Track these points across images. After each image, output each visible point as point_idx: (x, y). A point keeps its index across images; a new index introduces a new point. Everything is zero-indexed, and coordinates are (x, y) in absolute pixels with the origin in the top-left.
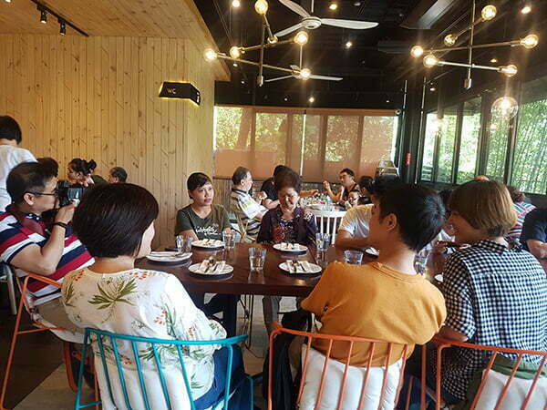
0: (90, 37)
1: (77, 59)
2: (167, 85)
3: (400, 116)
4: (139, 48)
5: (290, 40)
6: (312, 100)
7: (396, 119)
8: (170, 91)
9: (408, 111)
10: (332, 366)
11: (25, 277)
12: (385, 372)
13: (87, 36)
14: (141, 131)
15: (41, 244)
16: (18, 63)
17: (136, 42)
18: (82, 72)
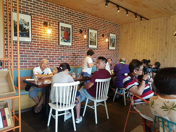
0: (149, 20)
1: (145, 28)
4: (167, 20)
11: (133, 95)
14: (166, 49)
15: (138, 86)
16: (127, 32)
17: (166, 18)
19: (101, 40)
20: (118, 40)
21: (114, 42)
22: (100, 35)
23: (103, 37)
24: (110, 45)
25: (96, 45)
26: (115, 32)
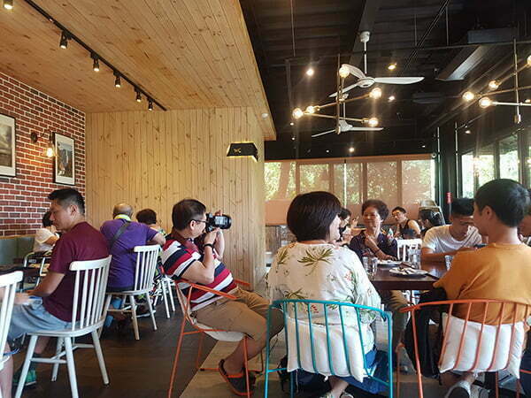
0: (168, 111)
1: (158, 130)
2: (233, 146)
3: (436, 159)
4: (209, 117)
5: (366, 95)
6: (352, 150)
7: (433, 162)
8: (236, 151)
9: (443, 154)
10: (470, 327)
12: (513, 328)
13: (165, 110)
14: (212, 185)
16: (108, 136)
17: (207, 112)
18: (162, 140)
19: (29, 152)
20: (81, 156)
21: (70, 161)
22: (23, 134)
23: (35, 142)
24: (59, 169)
25: (11, 166)
26: (69, 130)
